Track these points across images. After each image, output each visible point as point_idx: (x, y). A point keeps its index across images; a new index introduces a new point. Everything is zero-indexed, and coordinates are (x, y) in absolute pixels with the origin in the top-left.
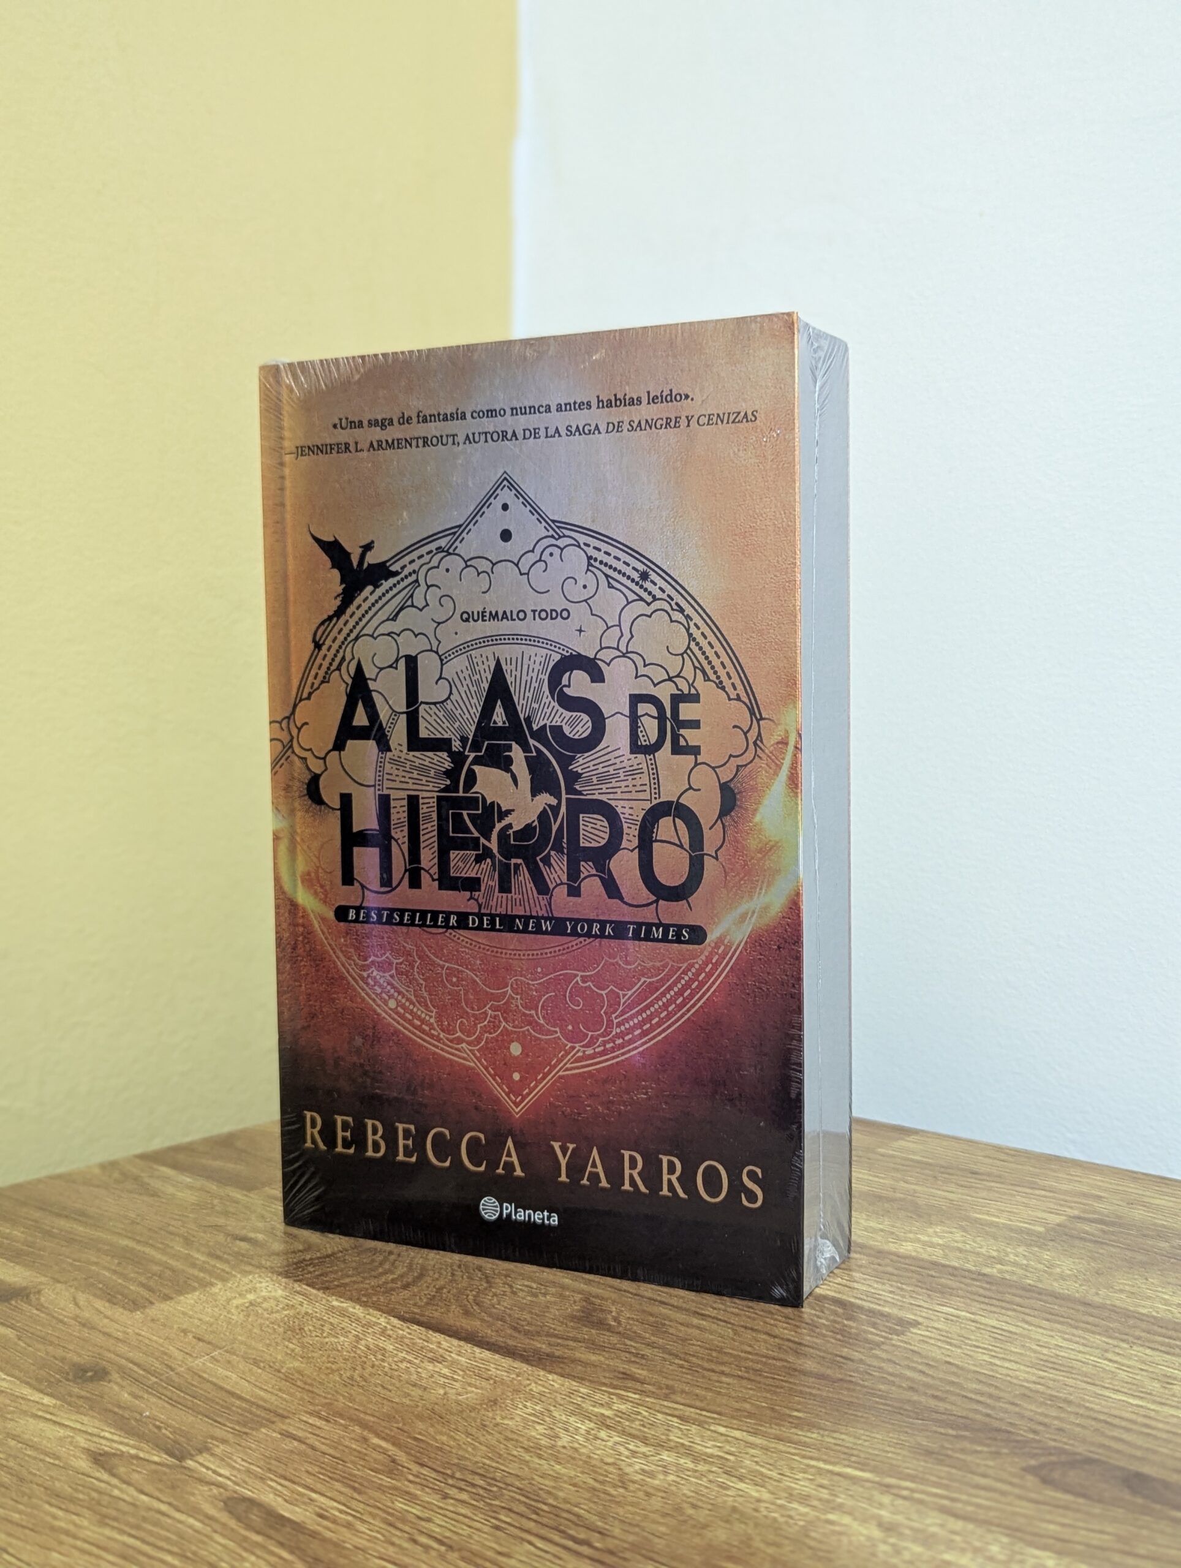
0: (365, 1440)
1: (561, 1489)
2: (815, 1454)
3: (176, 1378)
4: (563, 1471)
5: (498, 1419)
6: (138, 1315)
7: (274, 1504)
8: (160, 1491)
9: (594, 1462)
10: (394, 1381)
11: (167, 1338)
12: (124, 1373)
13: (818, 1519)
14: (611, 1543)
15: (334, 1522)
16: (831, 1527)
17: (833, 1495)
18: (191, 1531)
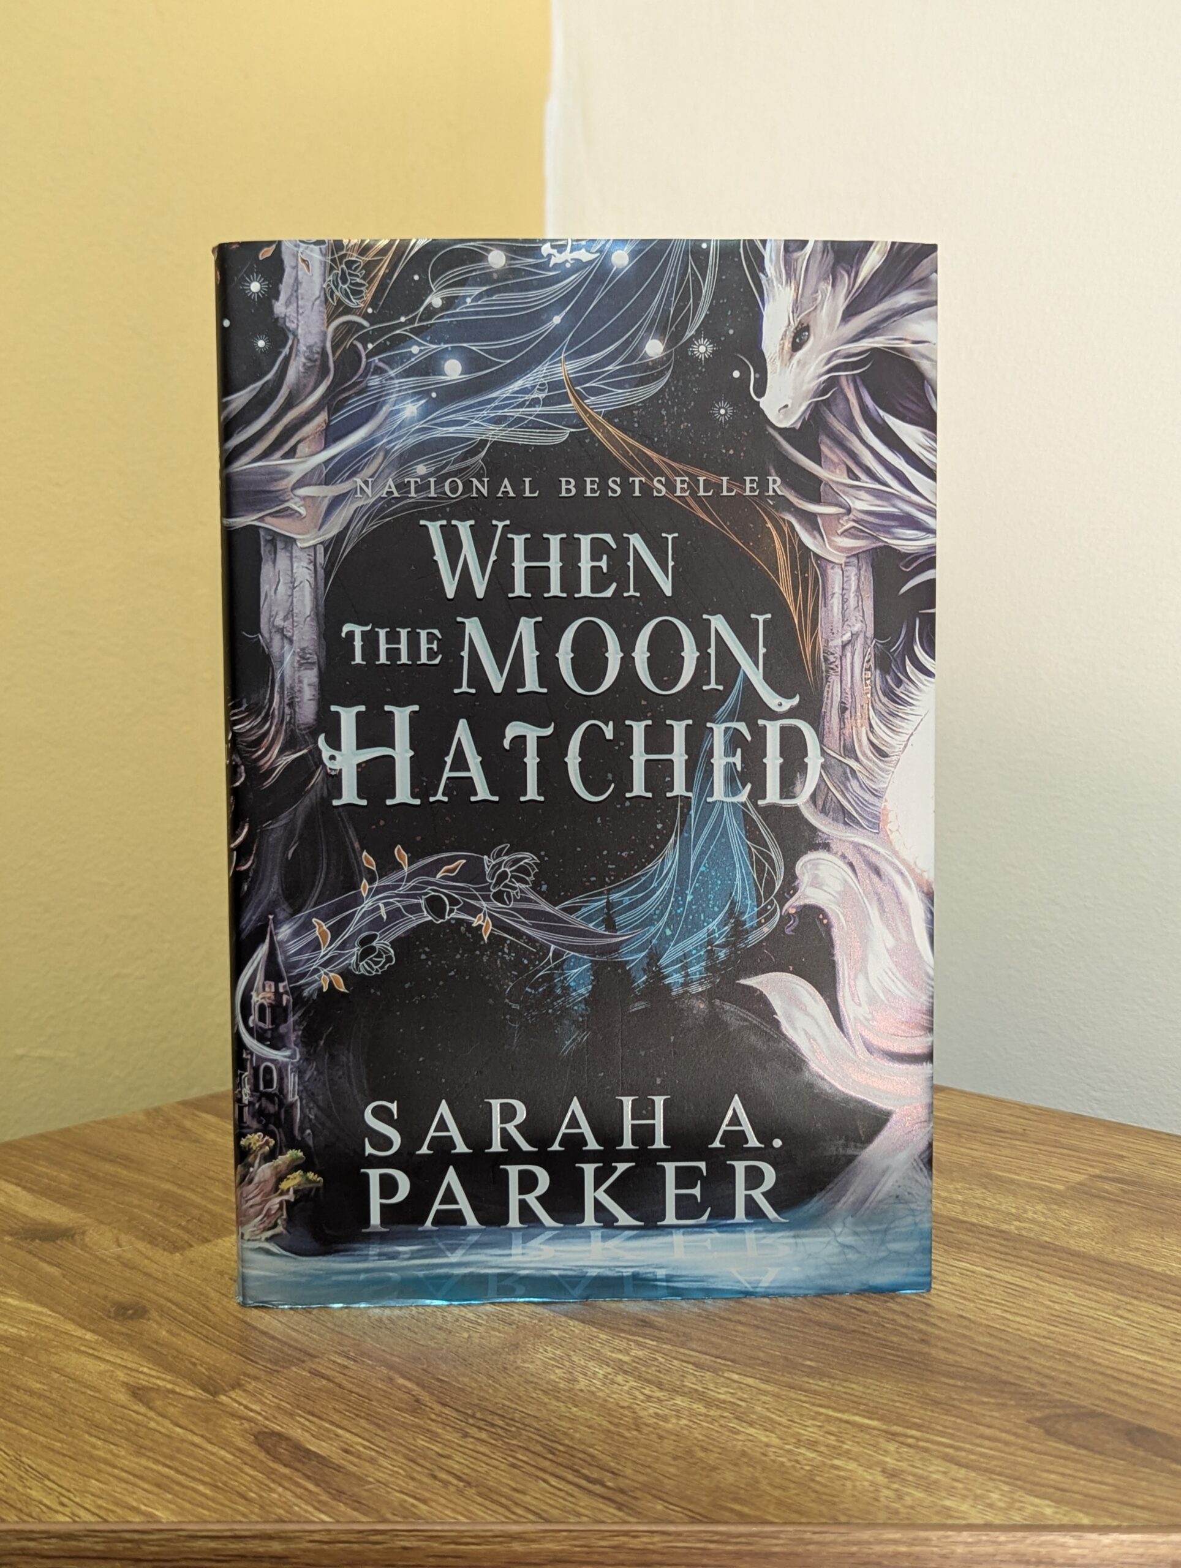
0: (391, 1379)
1: (576, 1431)
2: (825, 1402)
3: (211, 1317)
4: (580, 1413)
5: (519, 1363)
6: (177, 1256)
7: (302, 1439)
8: (195, 1424)
9: (610, 1406)
11: (205, 1280)
12: (161, 1310)
13: (824, 1464)
14: (623, 1483)
15: (359, 1457)
16: (836, 1472)
17: (838, 1441)
18: (222, 1463)
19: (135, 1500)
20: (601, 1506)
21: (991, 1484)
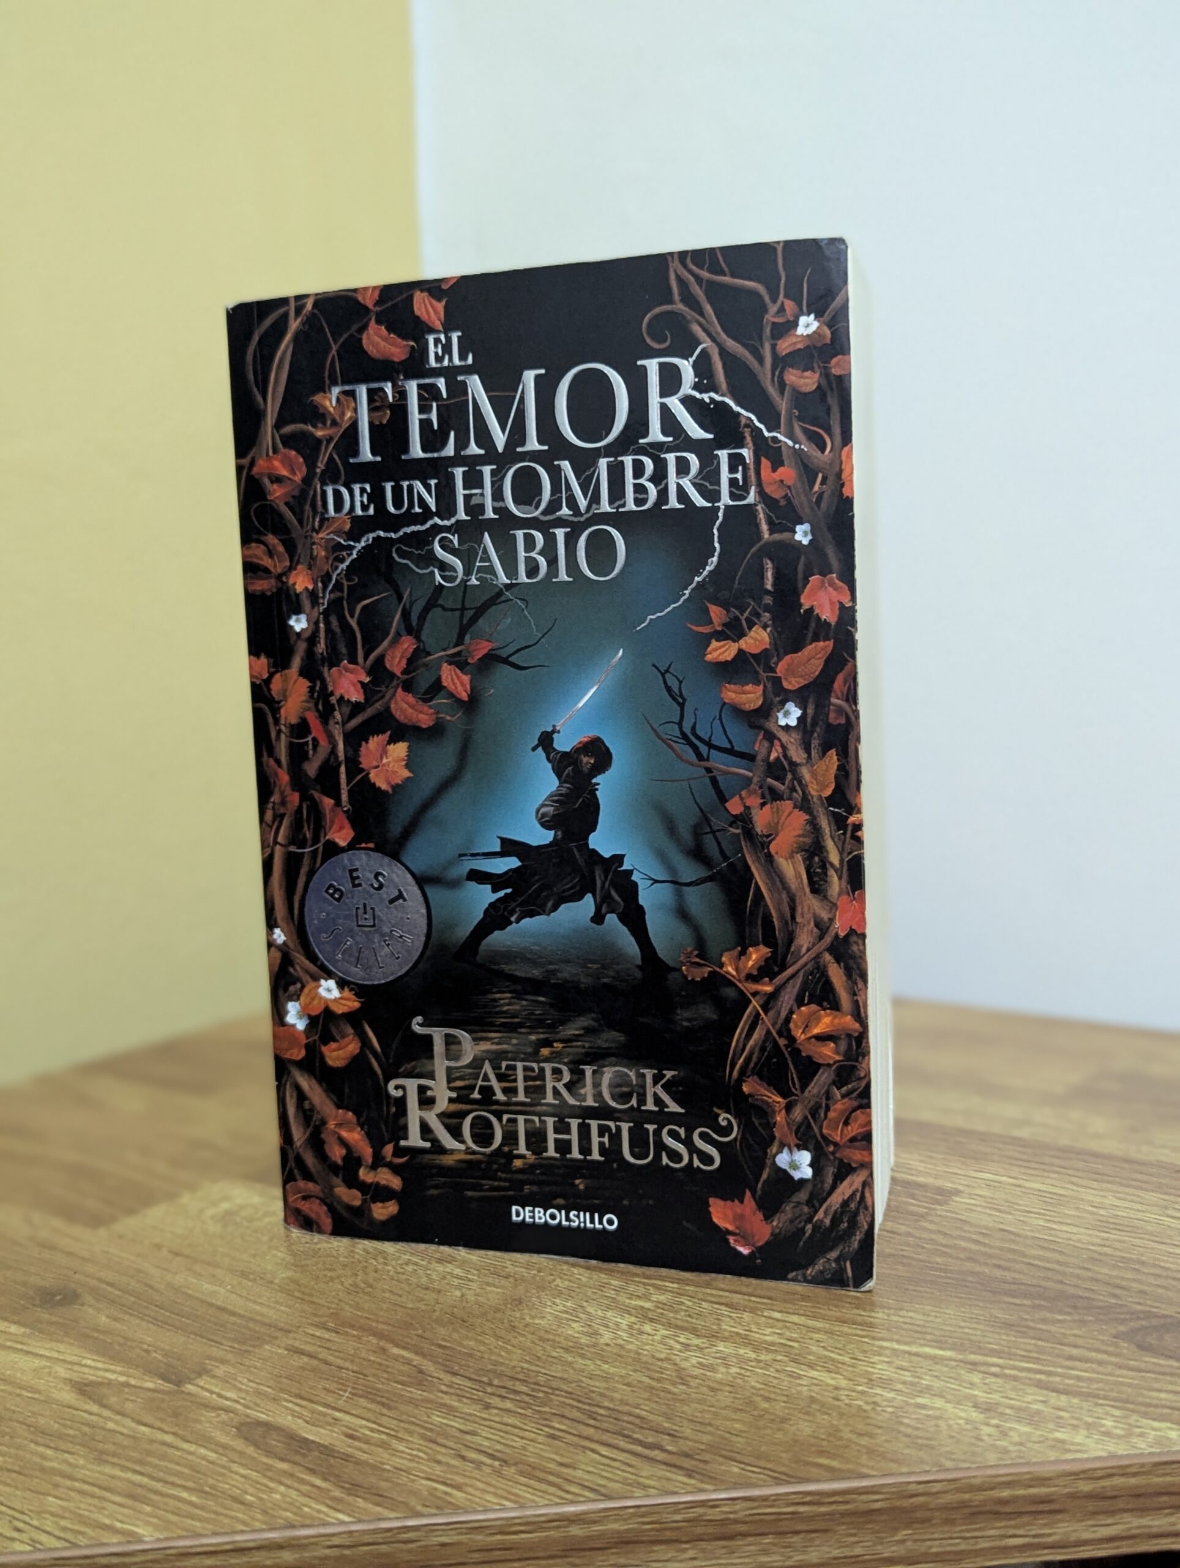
0: (384, 1350)
1: (614, 1390)
4: (612, 1370)
5: (528, 1319)
6: (105, 1231)
7: (294, 1427)
8: (162, 1420)
9: (644, 1359)
10: (403, 1285)
12: (95, 1293)
13: (908, 1404)
14: (686, 1446)
15: (367, 1442)
16: (924, 1412)
17: (915, 1377)
18: (204, 1462)
19: (107, 1517)
20: (668, 1474)
21: (1100, 1410)
